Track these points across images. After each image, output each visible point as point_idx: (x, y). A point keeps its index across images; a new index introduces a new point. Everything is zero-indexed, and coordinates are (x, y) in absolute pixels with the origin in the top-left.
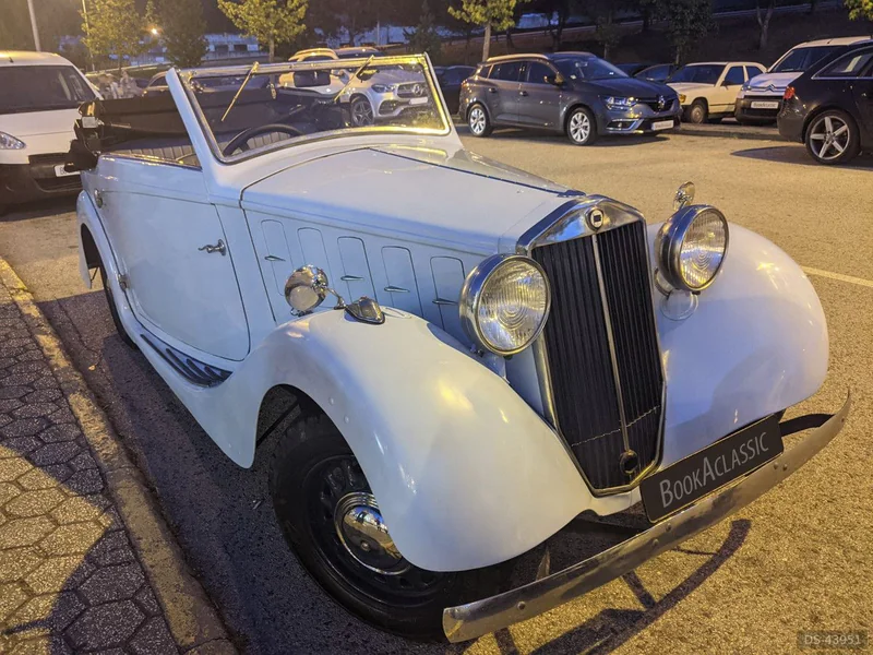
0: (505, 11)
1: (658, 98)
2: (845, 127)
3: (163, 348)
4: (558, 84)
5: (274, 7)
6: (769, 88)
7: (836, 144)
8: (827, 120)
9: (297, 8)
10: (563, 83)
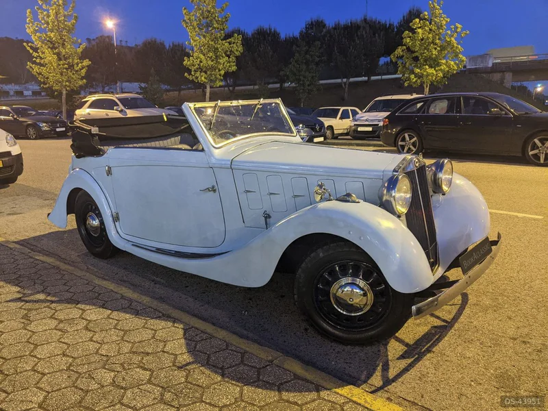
0: (218, 76)
1: (315, 125)
2: (415, 139)
3: (154, 249)
4: (261, 118)
5: (66, 69)
6: (367, 120)
7: (411, 147)
8: (406, 135)
9: (81, 70)
10: (264, 117)
